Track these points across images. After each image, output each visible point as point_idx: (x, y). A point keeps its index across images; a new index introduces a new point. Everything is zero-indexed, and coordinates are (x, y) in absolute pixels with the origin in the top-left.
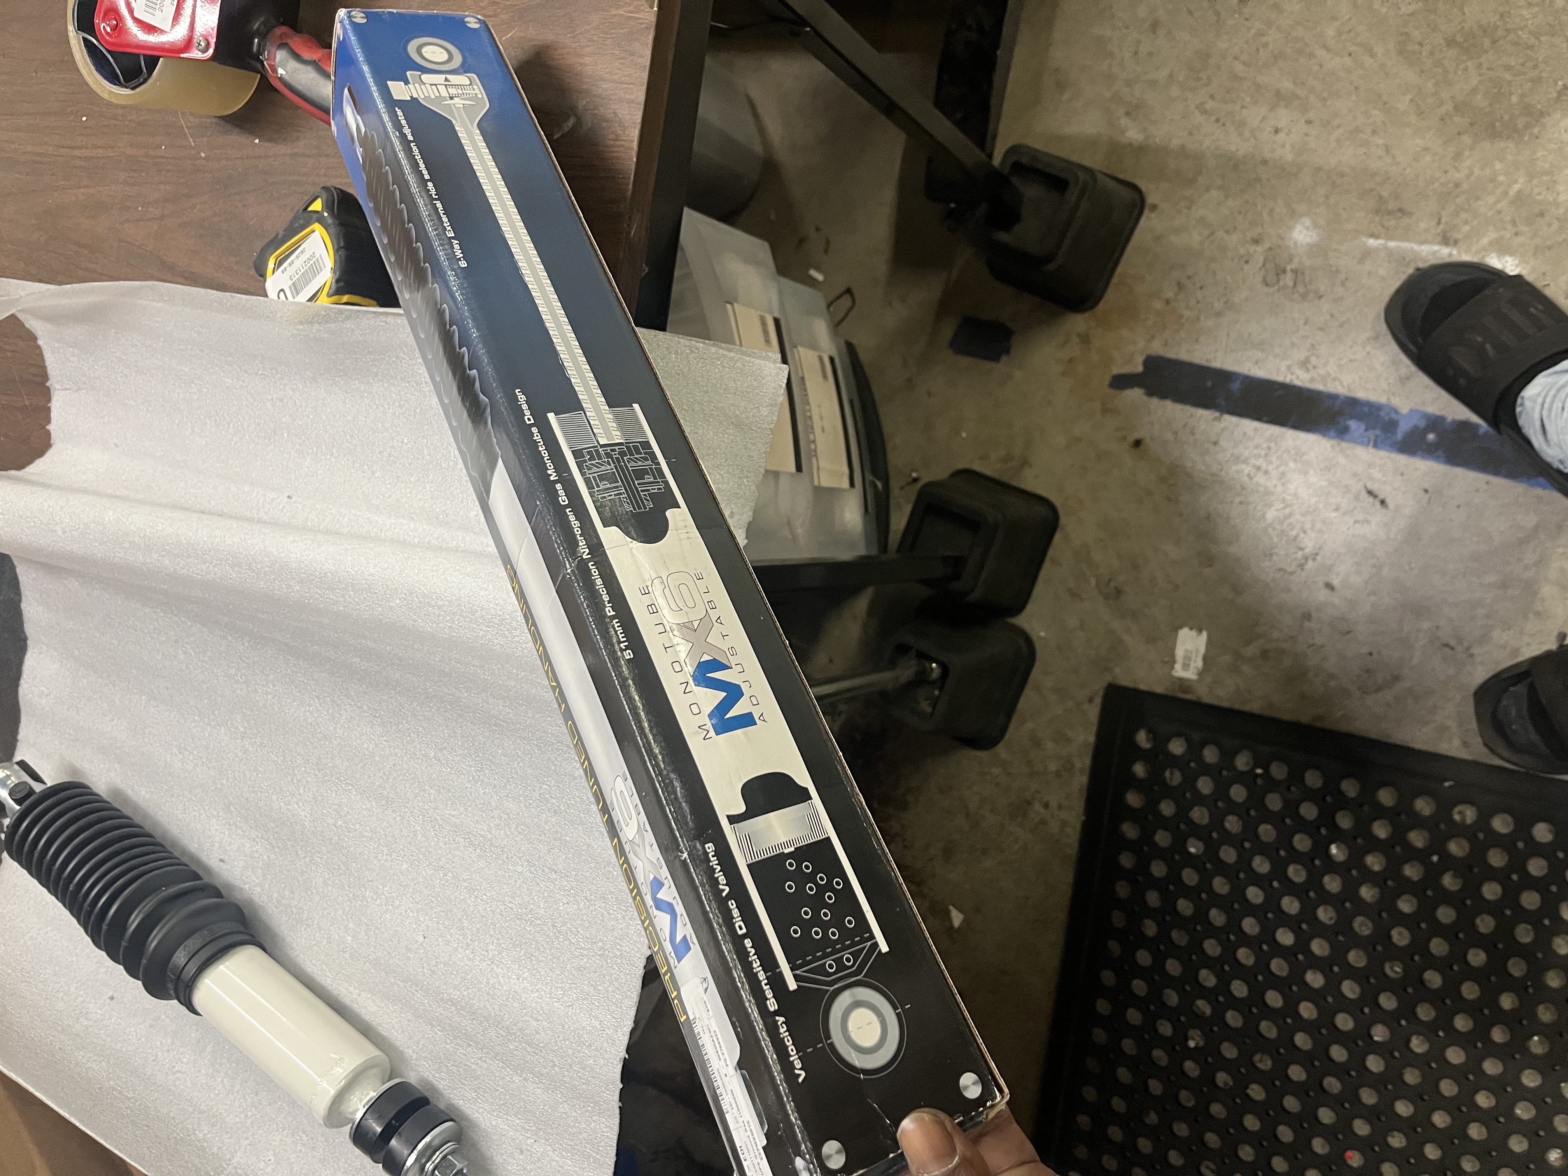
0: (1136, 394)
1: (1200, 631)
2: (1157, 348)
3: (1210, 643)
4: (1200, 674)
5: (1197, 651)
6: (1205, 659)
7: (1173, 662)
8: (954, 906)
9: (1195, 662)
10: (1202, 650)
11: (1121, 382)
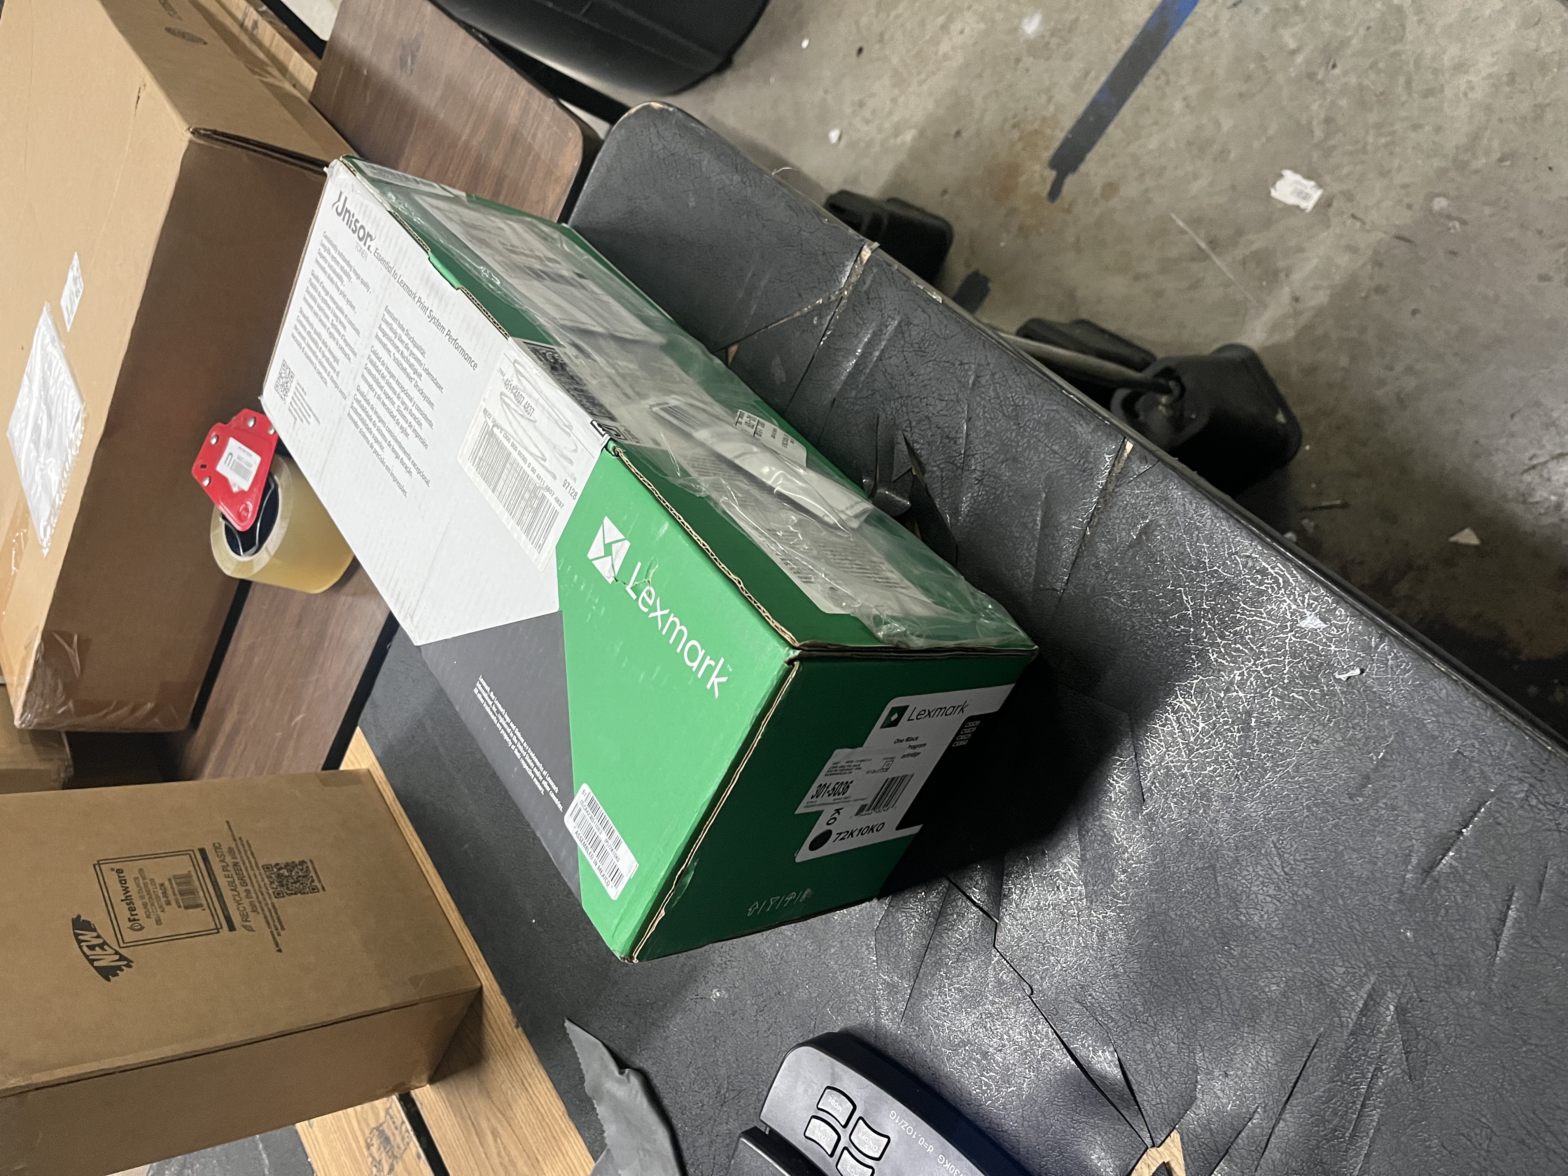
0: (1070, 181)
1: (1281, 176)
2: (1047, 155)
3: (1296, 170)
4: (1320, 186)
5: (1297, 182)
6: (1308, 177)
7: (1298, 207)
8: (1452, 535)
9: (1306, 187)
10: (1298, 177)
11: (1055, 192)
